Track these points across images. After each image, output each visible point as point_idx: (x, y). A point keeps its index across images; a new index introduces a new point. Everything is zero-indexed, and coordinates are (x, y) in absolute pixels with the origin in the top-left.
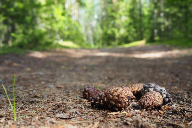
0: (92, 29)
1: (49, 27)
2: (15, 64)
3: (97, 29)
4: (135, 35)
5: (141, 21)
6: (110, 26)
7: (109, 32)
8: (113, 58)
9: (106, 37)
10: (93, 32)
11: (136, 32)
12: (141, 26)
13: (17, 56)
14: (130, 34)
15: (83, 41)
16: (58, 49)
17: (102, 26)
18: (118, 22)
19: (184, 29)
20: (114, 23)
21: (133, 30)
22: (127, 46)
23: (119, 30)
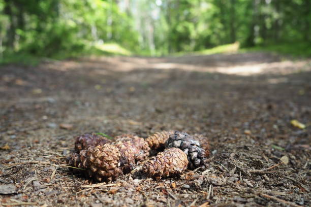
0: (153, 23)
1: (80, 20)
2: (20, 82)
3: (160, 24)
4: (223, 34)
5: (232, 11)
6: (182, 18)
7: (180, 29)
8: (183, 73)
9: (175, 37)
10: (154, 28)
11: (225, 29)
12: (233, 20)
13: (26, 67)
14: (214, 33)
15: (136, 43)
16: (93, 57)
17: (168, 19)
18: (194, 12)
19: (303, 27)
20: (190, 14)
21: (220, 26)
22: (208, 52)
23: (196, 25)
